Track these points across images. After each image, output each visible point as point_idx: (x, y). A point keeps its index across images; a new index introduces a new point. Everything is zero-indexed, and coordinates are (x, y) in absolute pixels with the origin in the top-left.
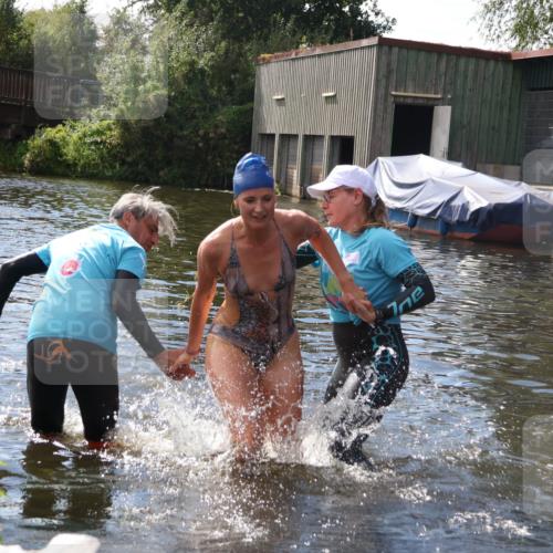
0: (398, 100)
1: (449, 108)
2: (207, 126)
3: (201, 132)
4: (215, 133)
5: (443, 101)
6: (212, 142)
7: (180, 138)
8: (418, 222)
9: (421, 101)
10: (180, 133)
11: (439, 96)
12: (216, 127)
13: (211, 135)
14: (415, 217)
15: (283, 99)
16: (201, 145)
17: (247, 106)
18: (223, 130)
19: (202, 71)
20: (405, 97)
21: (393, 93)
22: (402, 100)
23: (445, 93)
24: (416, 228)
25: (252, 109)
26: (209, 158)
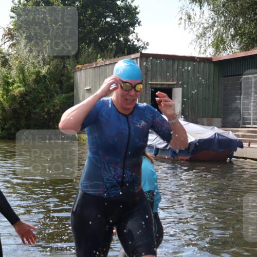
0: (152, 86)
1: (181, 89)
2: (48, 106)
3: (46, 110)
4: (53, 109)
5: (177, 85)
6: (52, 115)
7: (35, 113)
8: (159, 152)
9: (165, 86)
10: (34, 111)
11: (175, 83)
12: (54, 106)
13: (52, 111)
14: (157, 149)
15: (90, 89)
16: (46, 116)
17: (71, 94)
18: (58, 108)
19: (44, 76)
20: (156, 84)
21: (150, 82)
22: (155, 86)
23: (178, 81)
24: (158, 155)
25: (73, 95)
26: (51, 123)
